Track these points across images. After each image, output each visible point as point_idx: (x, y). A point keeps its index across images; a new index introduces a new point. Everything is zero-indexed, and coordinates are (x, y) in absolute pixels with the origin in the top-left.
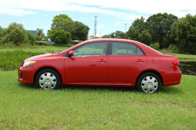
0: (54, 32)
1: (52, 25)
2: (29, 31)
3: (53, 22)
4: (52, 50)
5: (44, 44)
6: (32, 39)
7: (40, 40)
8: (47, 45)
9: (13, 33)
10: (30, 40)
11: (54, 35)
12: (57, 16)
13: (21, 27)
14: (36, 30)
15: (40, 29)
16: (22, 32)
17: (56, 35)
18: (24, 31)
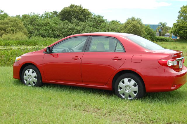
0: (177, 25)
1: (178, 18)
2: (148, 25)
3: (179, 14)
4: (175, 46)
5: (166, 39)
6: (151, 35)
7: (163, 36)
8: (168, 41)
9: (130, 29)
10: (149, 36)
11: (178, 29)
12: (184, 6)
13: (139, 21)
14: (158, 24)
15: (163, 23)
16: (140, 27)
17: (180, 29)
18: (142, 26)
